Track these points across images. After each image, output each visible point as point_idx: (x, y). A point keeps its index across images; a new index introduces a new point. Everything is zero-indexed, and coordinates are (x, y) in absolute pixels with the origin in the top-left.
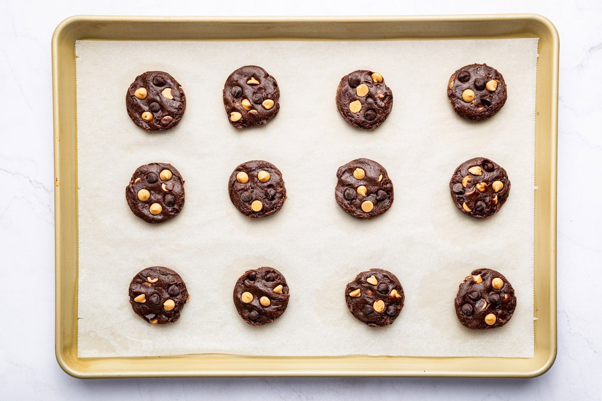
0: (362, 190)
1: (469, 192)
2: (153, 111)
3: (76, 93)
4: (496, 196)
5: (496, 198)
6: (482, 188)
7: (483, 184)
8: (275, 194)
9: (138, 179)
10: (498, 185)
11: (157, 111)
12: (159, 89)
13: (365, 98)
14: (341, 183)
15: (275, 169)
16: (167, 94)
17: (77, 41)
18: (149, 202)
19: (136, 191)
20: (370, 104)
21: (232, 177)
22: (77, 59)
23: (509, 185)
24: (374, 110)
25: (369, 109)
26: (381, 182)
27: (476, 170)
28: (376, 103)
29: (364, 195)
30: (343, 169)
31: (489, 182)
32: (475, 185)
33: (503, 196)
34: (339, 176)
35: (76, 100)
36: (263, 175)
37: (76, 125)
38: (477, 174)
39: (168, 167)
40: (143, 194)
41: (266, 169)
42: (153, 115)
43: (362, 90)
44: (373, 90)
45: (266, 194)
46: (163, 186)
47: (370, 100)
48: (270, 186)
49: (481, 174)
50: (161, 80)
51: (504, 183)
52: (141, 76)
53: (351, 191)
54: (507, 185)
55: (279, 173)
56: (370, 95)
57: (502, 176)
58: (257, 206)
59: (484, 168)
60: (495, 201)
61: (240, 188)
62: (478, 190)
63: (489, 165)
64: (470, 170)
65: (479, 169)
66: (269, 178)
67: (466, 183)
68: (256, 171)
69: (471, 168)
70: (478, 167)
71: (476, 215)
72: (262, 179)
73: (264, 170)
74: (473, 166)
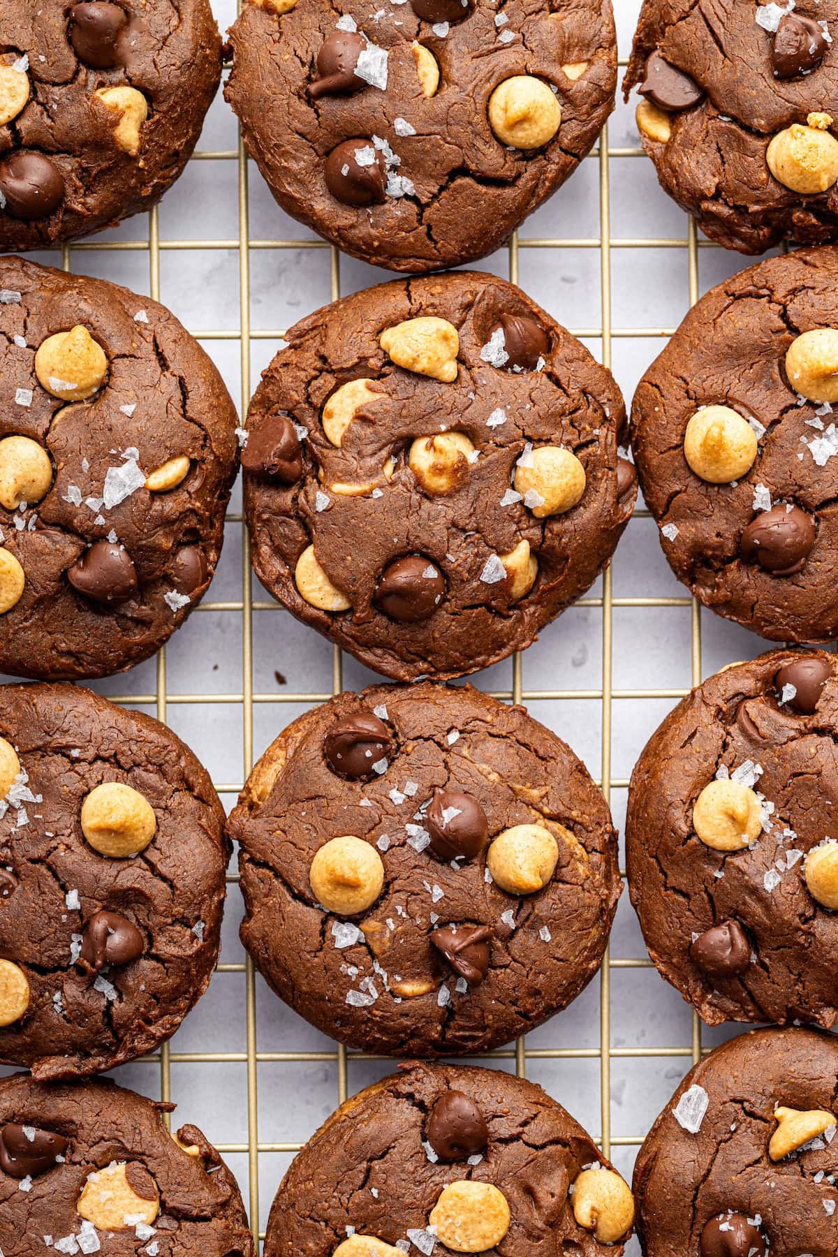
1: (349, 476)
4: (524, 547)
5: (519, 560)
6: (438, 470)
7: (455, 447)
10: (550, 472)
27: (424, 338)
31: (500, 446)
32: (403, 445)
36: (119, 805)
38: (427, 367)
41: (156, 778)
48: (127, 898)
49: (449, 370)
62: (419, 482)
64: (388, 337)
65: (446, 338)
66: (142, 838)
67: (348, 420)
68: (82, 767)
69: (393, 324)
70: (445, 326)
71: (368, 646)
72: (93, 839)
73: (140, 786)
74: (411, 316)
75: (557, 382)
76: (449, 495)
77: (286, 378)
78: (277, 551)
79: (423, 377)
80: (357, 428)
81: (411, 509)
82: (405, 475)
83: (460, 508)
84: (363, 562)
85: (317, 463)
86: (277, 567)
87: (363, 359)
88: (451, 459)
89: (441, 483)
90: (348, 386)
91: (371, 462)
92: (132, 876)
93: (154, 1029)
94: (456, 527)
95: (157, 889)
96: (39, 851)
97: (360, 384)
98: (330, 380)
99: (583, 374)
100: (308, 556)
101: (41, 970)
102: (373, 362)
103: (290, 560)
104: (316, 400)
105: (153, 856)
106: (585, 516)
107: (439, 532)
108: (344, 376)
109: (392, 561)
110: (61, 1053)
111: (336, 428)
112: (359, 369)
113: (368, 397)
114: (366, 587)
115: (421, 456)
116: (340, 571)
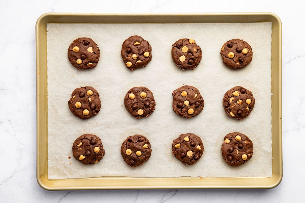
0: (187, 103)
1: (233, 105)
2: (82, 59)
3: (47, 49)
4: (248, 107)
5: (248, 108)
6: (240, 103)
7: (241, 101)
8: (149, 105)
9: (75, 96)
10: (249, 101)
11: (84, 59)
12: (85, 46)
13: (187, 54)
14: (175, 100)
15: (149, 91)
16: (90, 50)
17: (47, 24)
18: (82, 109)
19: (74, 103)
20: (190, 56)
21: (126, 96)
22: (47, 33)
23: (254, 101)
24: (192, 59)
25: (190, 59)
26: (196, 97)
27: (236, 93)
28: (193, 56)
29: (188, 105)
30: (176, 92)
31: (244, 100)
32: (236, 102)
33: (251, 107)
34: (174, 95)
35: (47, 52)
36: (143, 94)
37: (47, 65)
38: (237, 95)
39: (91, 89)
40: (78, 104)
41: (145, 91)
42: (83, 62)
43: (185, 49)
44: (190, 48)
45: (145, 105)
46: (90, 99)
47: (190, 54)
48: (147, 101)
49: (239, 95)
50: (87, 42)
51: (251, 100)
52: (76, 40)
53: (181, 104)
54: (253, 101)
55: (151, 93)
56: (189, 51)
57: (250, 96)
58: (141, 112)
59: (240, 92)
60: (247, 110)
61: (130, 102)
62: (238, 104)
63: (243, 90)
64: (233, 93)
65: (238, 93)
66: (146, 96)
67: (232, 101)
68: (139, 93)
69: (233, 92)
70: (237, 92)
71: (237, 118)
72: (142, 97)
73: (144, 92)
74: (234, 91)
75: (247, 94)
76: (241, 105)
77: (226, 99)
78: (228, 112)
79: (237, 96)
80: (233, 101)
81: (238, 107)
82: (237, 104)
83: (242, 106)
84: (235, 112)
85: (230, 105)
86: (229, 114)
87: (232, 96)
88: (241, 102)
89: (240, 104)
90: (231, 98)
91: (234, 104)
92: (147, 99)
93: (153, 109)
94: (242, 107)
95: (149, 99)
96: (139, 100)
97: (232, 98)
98: (229, 98)
99: (249, 93)
100: (231, 112)
101: (143, 109)
102: (233, 96)
103: (230, 113)
104: (229, 100)
105: (147, 96)
106: (252, 103)
107: (241, 108)
108: (230, 98)
109: (238, 111)
110: (148, 114)
111: (231, 102)
112: (232, 97)
113: (233, 99)
114: (236, 113)
115: (238, 102)
116: (234, 113)
